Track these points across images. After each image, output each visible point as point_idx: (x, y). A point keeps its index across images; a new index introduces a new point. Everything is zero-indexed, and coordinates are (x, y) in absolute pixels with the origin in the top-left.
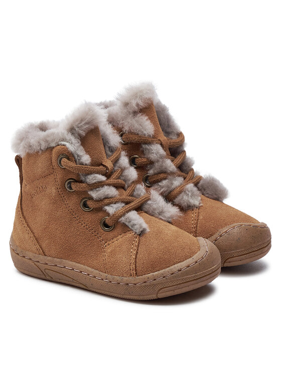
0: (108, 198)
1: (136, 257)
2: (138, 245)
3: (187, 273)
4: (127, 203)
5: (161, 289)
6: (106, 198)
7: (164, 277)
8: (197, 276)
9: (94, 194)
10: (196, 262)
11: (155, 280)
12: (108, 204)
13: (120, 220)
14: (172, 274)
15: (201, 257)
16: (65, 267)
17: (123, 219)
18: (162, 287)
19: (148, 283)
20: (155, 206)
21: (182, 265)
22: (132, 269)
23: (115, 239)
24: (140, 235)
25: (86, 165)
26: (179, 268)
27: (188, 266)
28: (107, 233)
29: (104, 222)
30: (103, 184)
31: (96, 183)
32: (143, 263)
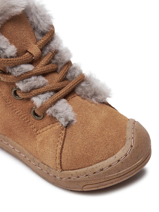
0: (35, 89)
1: (61, 152)
2: (64, 139)
3: (109, 172)
4: (56, 91)
5: (86, 185)
6: (33, 89)
7: (87, 175)
8: (120, 174)
9: (21, 86)
10: (119, 161)
11: (78, 177)
12: (36, 95)
13: (47, 112)
14: (95, 173)
15: (124, 154)
16: (8, 144)
17: (49, 111)
18: (86, 184)
19: (72, 179)
20: (87, 89)
21: (104, 164)
22: (57, 163)
23: (44, 129)
24: (66, 127)
25: (11, 57)
26: (101, 168)
27: (110, 166)
28: (38, 121)
29: (34, 112)
30: (30, 74)
31: (22, 74)
32: (67, 160)
